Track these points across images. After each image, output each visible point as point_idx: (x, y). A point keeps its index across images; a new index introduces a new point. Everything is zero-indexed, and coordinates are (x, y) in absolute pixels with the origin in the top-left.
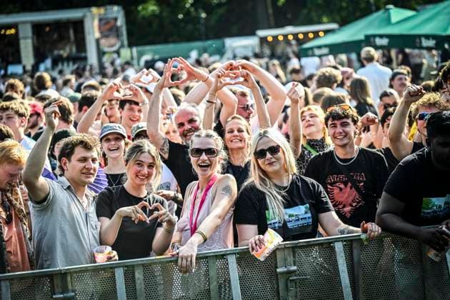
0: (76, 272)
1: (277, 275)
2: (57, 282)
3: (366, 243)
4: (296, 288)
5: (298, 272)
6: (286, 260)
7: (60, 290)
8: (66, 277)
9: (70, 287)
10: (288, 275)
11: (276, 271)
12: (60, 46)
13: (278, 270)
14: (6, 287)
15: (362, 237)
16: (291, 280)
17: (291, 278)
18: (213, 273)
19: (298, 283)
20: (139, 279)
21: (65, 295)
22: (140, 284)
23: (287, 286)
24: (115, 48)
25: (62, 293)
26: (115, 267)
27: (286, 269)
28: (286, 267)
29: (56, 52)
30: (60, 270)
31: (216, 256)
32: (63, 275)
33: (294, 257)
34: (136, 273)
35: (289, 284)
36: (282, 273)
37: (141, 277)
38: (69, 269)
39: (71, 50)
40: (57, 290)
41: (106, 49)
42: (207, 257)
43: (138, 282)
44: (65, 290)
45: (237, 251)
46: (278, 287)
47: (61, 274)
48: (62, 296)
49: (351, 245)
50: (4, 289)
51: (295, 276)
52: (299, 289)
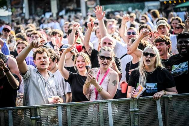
0: (41, 108)
1: (130, 112)
2: (33, 111)
3: (170, 99)
4: (138, 118)
5: (139, 111)
6: (134, 105)
7: (34, 115)
8: (37, 109)
9: (38, 114)
10: (135, 112)
11: (129, 110)
12: (69, 4)
13: (130, 110)
14: (11, 113)
15: (168, 97)
16: (136, 115)
17: (136, 114)
18: (101, 110)
19: (139, 116)
20: (68, 111)
21: (36, 117)
22: (69, 114)
23: (134, 117)
24: (94, 6)
25: (35, 117)
26: (58, 106)
27: (133, 110)
28: (134, 109)
29: (67, 7)
30: (34, 106)
31: (103, 103)
32: (35, 109)
33: (138, 104)
34: (67, 109)
35: (135, 116)
36: (132, 111)
37: (69, 111)
38: (38, 106)
39: (74, 6)
40: (33, 115)
41: (90, 6)
42: (98, 103)
43: (68, 113)
44: (36, 115)
45: (112, 101)
46: (130, 118)
47: (34, 108)
48: (34, 118)
49: (164, 100)
50: (10, 114)
51: (138, 113)
52: (140, 119)
